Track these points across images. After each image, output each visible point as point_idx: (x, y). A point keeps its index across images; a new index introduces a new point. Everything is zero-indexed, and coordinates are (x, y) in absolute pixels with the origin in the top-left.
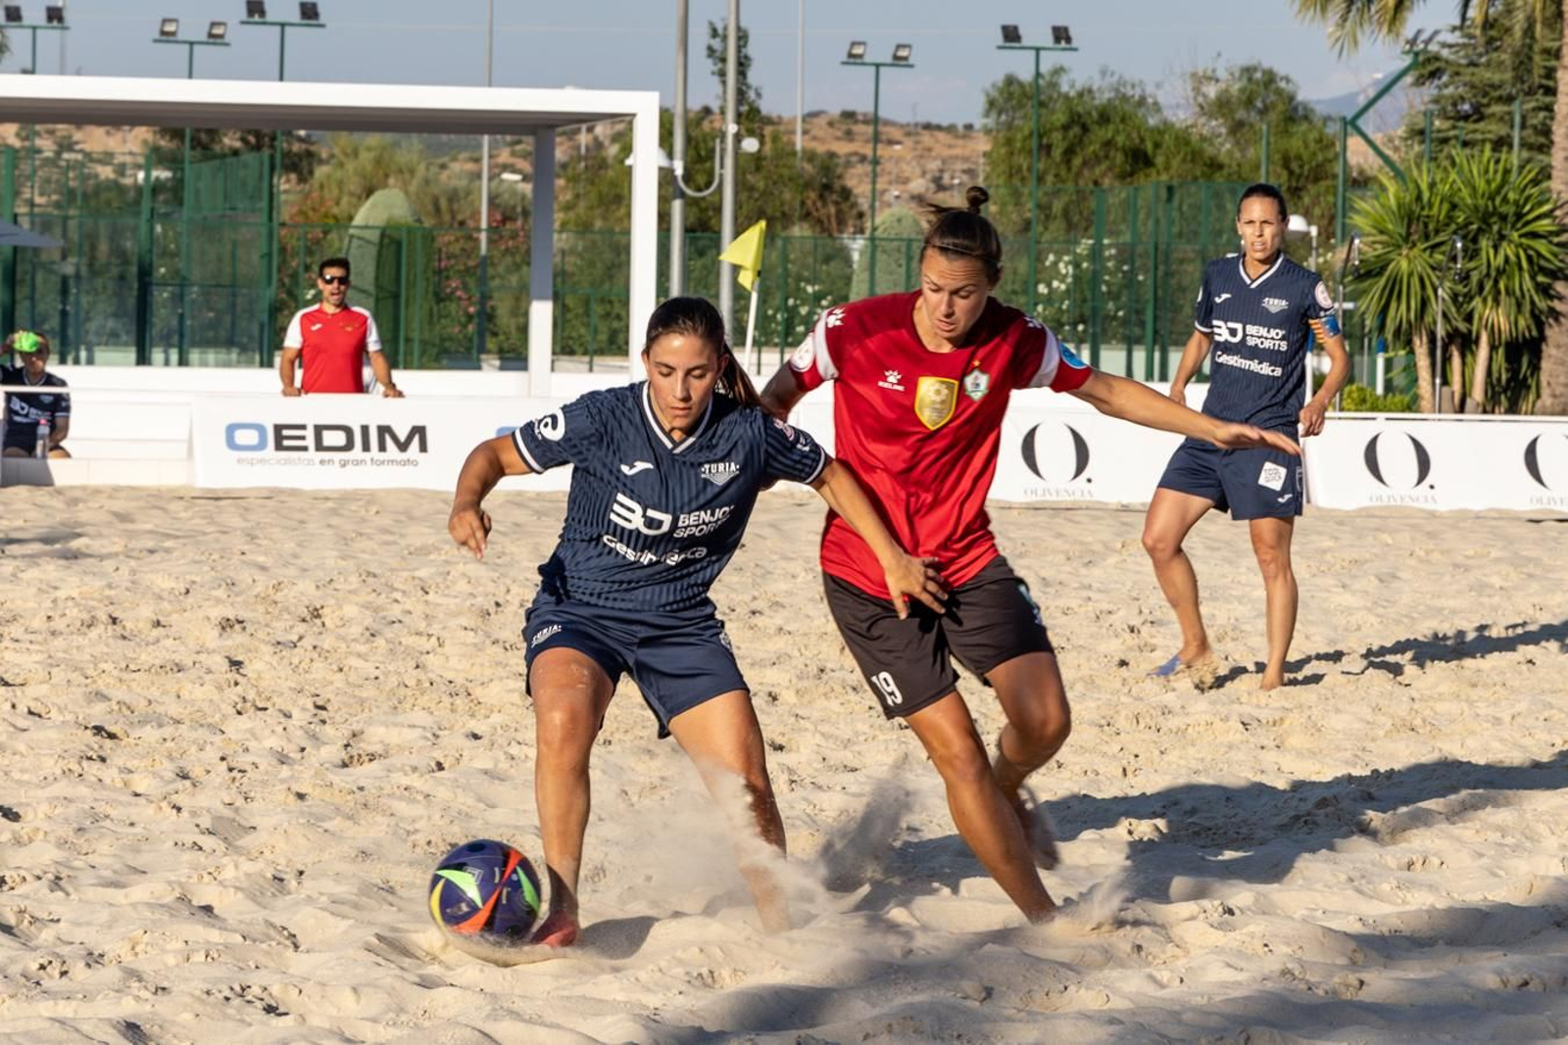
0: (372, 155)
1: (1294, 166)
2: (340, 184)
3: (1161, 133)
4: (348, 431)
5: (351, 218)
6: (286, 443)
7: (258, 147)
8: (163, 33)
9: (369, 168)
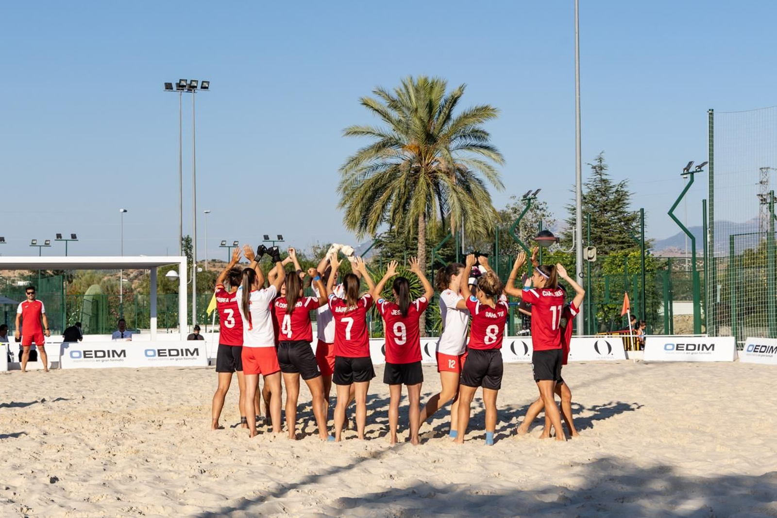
0: (89, 275)
1: (342, 271)
2: (81, 283)
3: (306, 263)
4: (104, 352)
5: (84, 293)
6: (87, 356)
7: (57, 274)
8: (32, 243)
9: (88, 278)
